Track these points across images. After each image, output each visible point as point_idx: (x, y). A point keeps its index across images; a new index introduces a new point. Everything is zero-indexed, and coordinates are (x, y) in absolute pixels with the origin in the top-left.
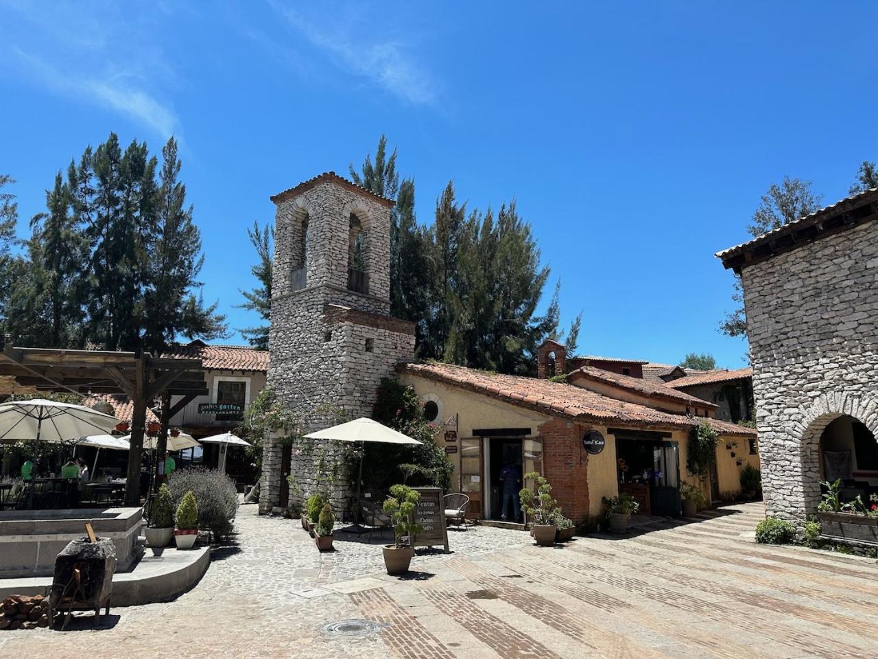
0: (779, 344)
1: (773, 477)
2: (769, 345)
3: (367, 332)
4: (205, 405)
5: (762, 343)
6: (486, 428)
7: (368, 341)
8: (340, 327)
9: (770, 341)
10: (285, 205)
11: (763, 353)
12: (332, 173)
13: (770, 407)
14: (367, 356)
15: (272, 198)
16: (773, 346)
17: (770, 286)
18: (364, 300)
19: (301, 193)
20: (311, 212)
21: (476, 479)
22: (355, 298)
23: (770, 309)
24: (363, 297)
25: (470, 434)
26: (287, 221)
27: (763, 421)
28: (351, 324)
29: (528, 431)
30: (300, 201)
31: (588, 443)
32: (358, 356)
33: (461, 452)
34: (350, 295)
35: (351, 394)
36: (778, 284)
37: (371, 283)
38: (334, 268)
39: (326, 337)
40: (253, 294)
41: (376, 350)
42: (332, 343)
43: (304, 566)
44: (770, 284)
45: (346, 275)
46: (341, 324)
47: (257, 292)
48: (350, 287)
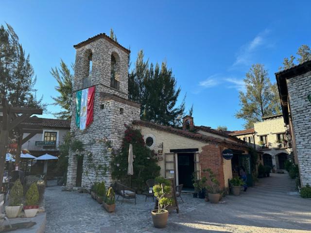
0: (307, 110)
1: (305, 168)
2: (302, 111)
3: (121, 105)
4: (38, 142)
5: (298, 110)
6: (177, 149)
7: (121, 109)
8: (109, 103)
9: (302, 109)
10: (80, 49)
11: (299, 115)
12: (104, 34)
13: (303, 138)
14: (120, 116)
15: (75, 46)
16: (304, 111)
17: (302, 86)
18: (117, 92)
19: (89, 43)
20: (93, 51)
21: (172, 172)
22: (114, 91)
23: (302, 95)
24: (117, 91)
25: (169, 152)
26: (82, 56)
27: (300, 144)
28: (114, 101)
29: (197, 150)
30: (87, 47)
31: (225, 155)
32: (117, 116)
33: (165, 160)
34: (111, 89)
35: (113, 133)
36: (306, 85)
37: (120, 85)
38: (104, 76)
39: (101, 107)
40: (57, 98)
41: (124, 114)
42: (104, 110)
43: (104, 224)
44: (302, 85)
45: (110, 80)
46: (108, 101)
47: (59, 98)
48: (111, 86)
